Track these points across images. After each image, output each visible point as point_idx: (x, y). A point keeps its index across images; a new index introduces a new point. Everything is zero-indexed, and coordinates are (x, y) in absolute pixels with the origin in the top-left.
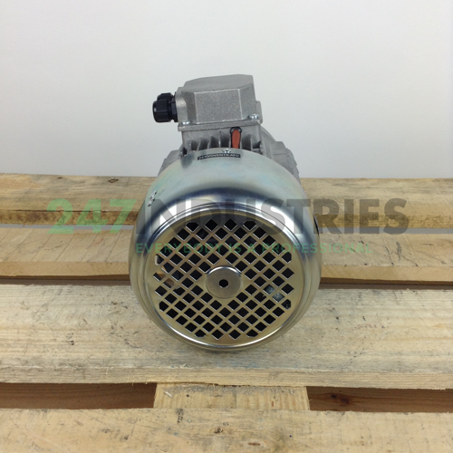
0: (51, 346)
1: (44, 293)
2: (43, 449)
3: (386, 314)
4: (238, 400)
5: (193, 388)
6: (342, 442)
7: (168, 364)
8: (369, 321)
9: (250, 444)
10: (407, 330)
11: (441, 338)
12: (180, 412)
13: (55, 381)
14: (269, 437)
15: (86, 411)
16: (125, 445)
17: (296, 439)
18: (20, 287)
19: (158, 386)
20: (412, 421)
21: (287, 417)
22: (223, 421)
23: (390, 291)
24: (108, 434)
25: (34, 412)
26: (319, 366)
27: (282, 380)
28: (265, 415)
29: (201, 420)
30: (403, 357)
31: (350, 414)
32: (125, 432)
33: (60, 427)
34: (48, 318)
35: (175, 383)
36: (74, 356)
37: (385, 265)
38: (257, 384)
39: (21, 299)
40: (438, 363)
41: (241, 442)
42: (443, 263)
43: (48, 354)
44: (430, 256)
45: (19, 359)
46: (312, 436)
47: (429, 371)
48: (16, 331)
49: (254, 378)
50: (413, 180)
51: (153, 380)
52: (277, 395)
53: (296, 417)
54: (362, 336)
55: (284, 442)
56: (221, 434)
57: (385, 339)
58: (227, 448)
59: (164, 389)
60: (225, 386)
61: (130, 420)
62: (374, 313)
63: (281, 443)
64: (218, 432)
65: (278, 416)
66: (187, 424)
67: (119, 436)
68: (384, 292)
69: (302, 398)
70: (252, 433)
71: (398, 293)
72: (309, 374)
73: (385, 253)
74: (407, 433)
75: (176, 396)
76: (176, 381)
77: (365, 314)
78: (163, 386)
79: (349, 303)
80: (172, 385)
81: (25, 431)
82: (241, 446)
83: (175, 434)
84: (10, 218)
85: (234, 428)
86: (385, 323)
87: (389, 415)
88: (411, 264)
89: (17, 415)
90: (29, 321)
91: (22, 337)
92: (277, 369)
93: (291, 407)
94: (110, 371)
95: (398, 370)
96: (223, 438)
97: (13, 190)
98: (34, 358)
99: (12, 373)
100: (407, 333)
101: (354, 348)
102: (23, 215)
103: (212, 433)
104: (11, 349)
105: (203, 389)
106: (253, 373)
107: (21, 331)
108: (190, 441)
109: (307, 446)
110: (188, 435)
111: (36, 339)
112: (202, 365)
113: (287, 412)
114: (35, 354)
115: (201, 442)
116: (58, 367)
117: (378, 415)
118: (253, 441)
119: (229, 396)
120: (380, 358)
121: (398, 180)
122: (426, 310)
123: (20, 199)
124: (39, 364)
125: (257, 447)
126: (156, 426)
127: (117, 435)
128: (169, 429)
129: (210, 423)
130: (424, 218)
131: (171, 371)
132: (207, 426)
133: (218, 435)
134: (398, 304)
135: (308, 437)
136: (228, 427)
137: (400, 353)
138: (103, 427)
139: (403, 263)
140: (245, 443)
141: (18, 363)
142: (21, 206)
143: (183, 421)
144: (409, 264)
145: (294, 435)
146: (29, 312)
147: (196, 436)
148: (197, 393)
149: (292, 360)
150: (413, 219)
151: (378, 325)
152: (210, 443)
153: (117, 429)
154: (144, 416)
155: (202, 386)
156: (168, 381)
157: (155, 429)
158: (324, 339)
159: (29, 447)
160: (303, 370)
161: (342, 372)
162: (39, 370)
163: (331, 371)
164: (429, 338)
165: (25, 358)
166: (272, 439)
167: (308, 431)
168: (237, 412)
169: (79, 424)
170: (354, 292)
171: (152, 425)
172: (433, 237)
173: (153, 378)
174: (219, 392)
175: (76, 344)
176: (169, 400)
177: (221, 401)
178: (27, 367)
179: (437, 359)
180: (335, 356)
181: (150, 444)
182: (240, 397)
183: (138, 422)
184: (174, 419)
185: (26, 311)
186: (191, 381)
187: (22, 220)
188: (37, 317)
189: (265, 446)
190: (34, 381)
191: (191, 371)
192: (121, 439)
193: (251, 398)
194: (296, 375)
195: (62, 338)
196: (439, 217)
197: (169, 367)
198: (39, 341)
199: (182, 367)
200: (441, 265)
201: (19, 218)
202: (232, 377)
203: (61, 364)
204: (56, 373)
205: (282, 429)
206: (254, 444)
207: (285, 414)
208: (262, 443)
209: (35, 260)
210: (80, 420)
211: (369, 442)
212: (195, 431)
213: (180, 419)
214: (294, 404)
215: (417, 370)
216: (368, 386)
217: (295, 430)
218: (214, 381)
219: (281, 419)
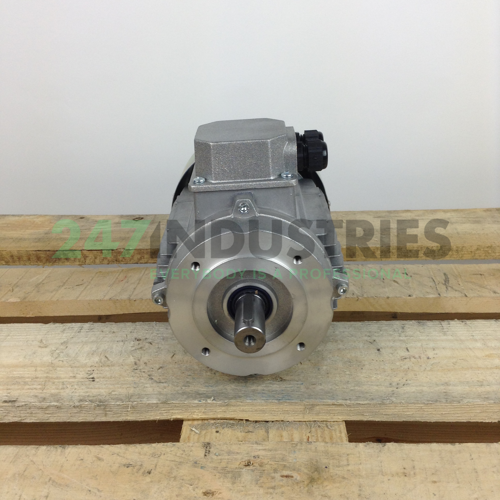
0: (70, 383)
1: (63, 331)
2: (60, 485)
3: (432, 345)
4: (271, 435)
5: (222, 424)
6: (382, 473)
7: (195, 398)
8: (413, 352)
9: (282, 476)
10: (454, 360)
11: (491, 368)
12: (207, 446)
13: (75, 420)
14: (303, 469)
15: (107, 446)
16: (148, 479)
17: (333, 471)
18: (39, 325)
19: (184, 423)
20: (460, 452)
21: (323, 449)
22: (253, 454)
23: (437, 322)
24: (130, 468)
25: (51, 448)
26: (358, 398)
27: (318, 414)
28: (298, 447)
29: (229, 453)
30: (450, 388)
31: (390, 445)
32: (148, 466)
33: (79, 462)
34: (68, 355)
35: (203, 420)
36: (95, 392)
37: (431, 296)
38: (291, 419)
39: (39, 337)
40: (488, 393)
41: (273, 475)
42: (495, 292)
43: (67, 391)
44: (481, 286)
45: (36, 396)
46: (349, 468)
47: (478, 401)
48: (34, 369)
49: (287, 412)
50: (462, 211)
51: (179, 417)
52: (313, 430)
53: (332, 449)
54: (406, 367)
55: (319, 474)
56: (251, 467)
57: (431, 370)
58: (257, 481)
59: (190, 425)
60: (256, 422)
61: (153, 455)
62: (419, 344)
63: (316, 475)
64: (248, 464)
65: (313, 448)
66: (215, 457)
67: (142, 470)
68: (430, 323)
69: (340, 432)
70: (285, 466)
71: (445, 323)
72: (348, 406)
73: (432, 284)
74: (454, 464)
75: (204, 432)
76: (204, 416)
77: (408, 346)
78: (190, 422)
79: (391, 335)
80: (200, 422)
81: (41, 467)
82: (273, 478)
83: (202, 467)
84: (29, 259)
85: (266, 461)
86: (431, 354)
87: (434, 446)
88: (460, 295)
89: (33, 452)
90: (48, 359)
91: (39, 374)
92: (312, 401)
93: (327, 440)
94: (133, 407)
95: (444, 401)
96: (253, 471)
97: (32, 231)
98: (52, 395)
99: (29, 411)
100: (454, 364)
101: (396, 380)
102: (42, 255)
103: (241, 466)
104: (28, 387)
105: (233, 424)
106: (286, 407)
107: (39, 369)
108: (218, 475)
109: (344, 478)
110: (215, 468)
111: (54, 376)
112: (232, 398)
113: (323, 444)
114: (53, 391)
115: (230, 475)
116: (77, 404)
117: (422, 446)
118: (285, 473)
119: (261, 432)
120: (425, 389)
121: (445, 211)
122: (476, 340)
123: (39, 240)
124: (58, 401)
125: (289, 479)
126: (182, 460)
127: (139, 470)
128: (196, 463)
129: (239, 457)
130: (475, 248)
131: (198, 406)
132: (236, 459)
133: (248, 468)
134: (445, 334)
135: (346, 468)
136: (259, 460)
137: (447, 384)
138: (124, 461)
139: (451, 294)
140: (277, 476)
141: (36, 400)
142: (41, 246)
143: (211, 455)
144: (457, 294)
145: (331, 467)
146: (47, 350)
147: (224, 469)
148: (226, 429)
149: (329, 392)
150: (462, 250)
151: (422, 356)
152: (240, 476)
153: (139, 463)
154: (168, 450)
155: (231, 422)
156: (195, 417)
157: (181, 463)
158: (364, 371)
159: (46, 483)
160: (340, 402)
161: (383, 404)
162: (58, 407)
163: (372, 402)
164: (479, 368)
165: (43, 395)
166: (306, 471)
167: (345, 463)
168: (269, 445)
169: (99, 459)
170: (397, 323)
171: (177, 459)
172: (484, 267)
173: (178, 414)
174: (251, 429)
175: (97, 380)
176: (196, 437)
177: (252, 437)
178: (45, 404)
179: (488, 388)
180: (376, 388)
181: (175, 478)
182: (273, 433)
183: (162, 457)
184: (200, 453)
185: (44, 349)
186: (219, 416)
187: (41, 261)
188: (55, 355)
189: (299, 478)
190: (52, 420)
191: (220, 406)
192: (143, 473)
193: (285, 434)
194: (334, 408)
195: (82, 374)
196: (490, 247)
197: (196, 402)
198: (57, 378)
199: (209, 401)
200: (493, 295)
201: (38, 259)
202: (263, 411)
203: (81, 400)
204: (75, 410)
205: (317, 461)
206: (286, 476)
207: (321, 446)
208: (295, 475)
209: (54, 299)
210: (100, 456)
211: (412, 473)
212: (223, 464)
213: (207, 453)
214: (331, 438)
215: (465, 401)
216: (412, 420)
217: (331, 462)
218: (245, 416)
219: (316, 451)
